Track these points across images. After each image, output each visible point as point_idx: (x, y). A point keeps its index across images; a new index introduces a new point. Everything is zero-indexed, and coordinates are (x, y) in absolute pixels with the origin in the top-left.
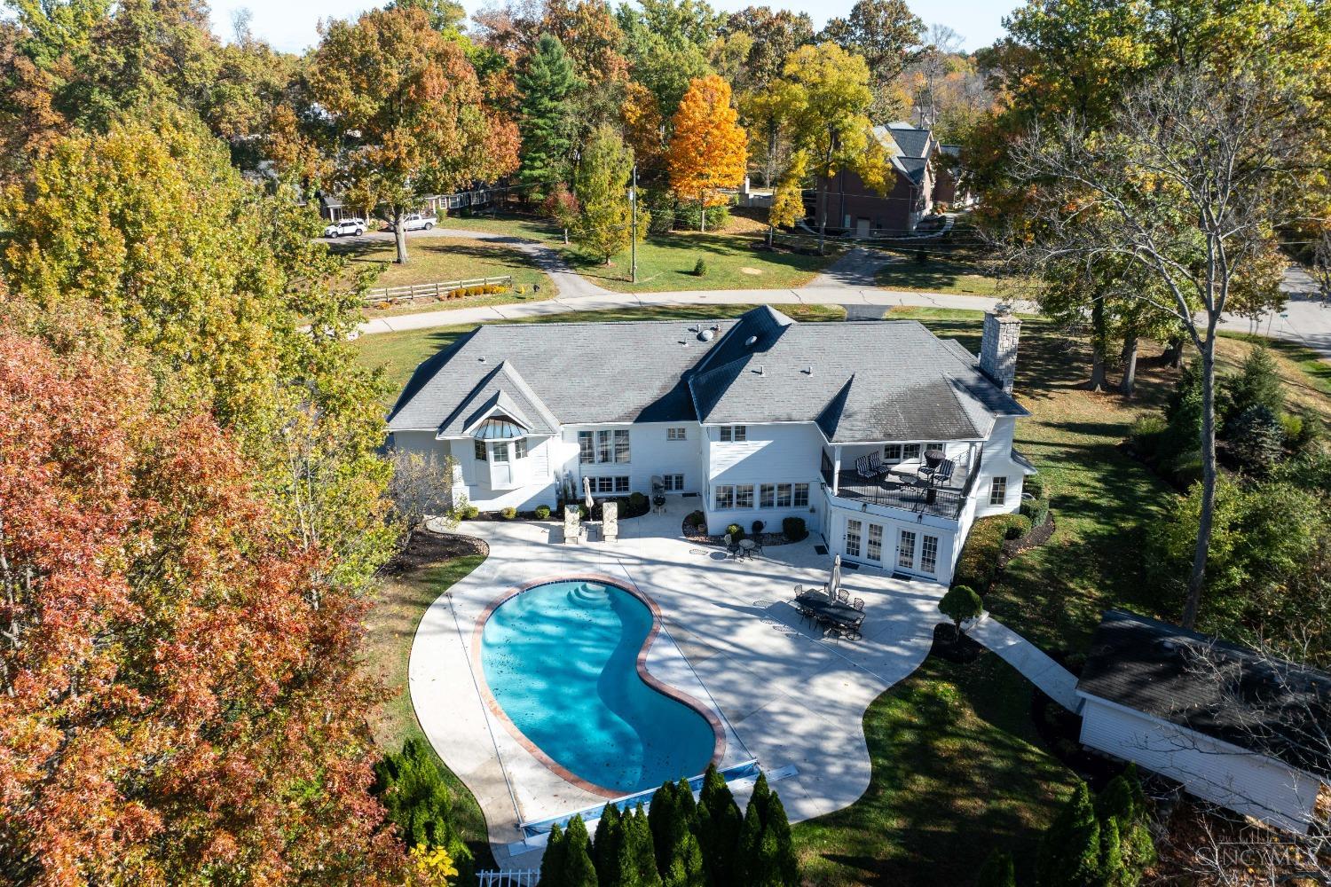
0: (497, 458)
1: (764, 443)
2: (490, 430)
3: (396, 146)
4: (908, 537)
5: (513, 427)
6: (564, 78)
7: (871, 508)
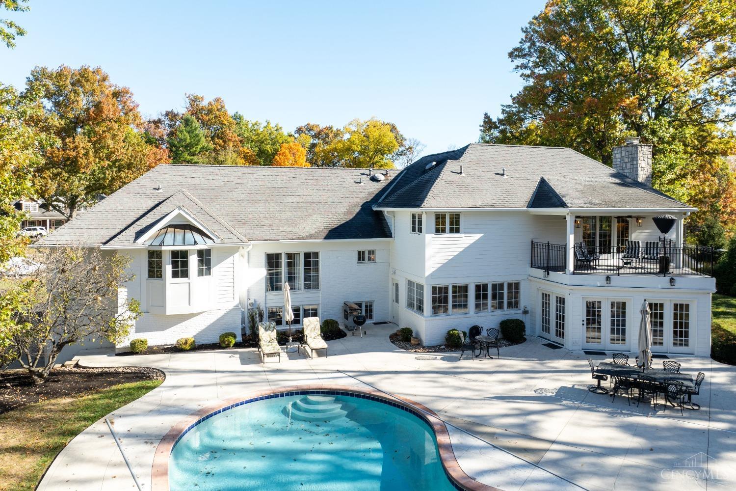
0: (175, 275)
1: (476, 237)
2: (169, 239)
3: (76, 148)
4: (656, 311)
5: (198, 237)
6: (199, 141)
7: (615, 281)
